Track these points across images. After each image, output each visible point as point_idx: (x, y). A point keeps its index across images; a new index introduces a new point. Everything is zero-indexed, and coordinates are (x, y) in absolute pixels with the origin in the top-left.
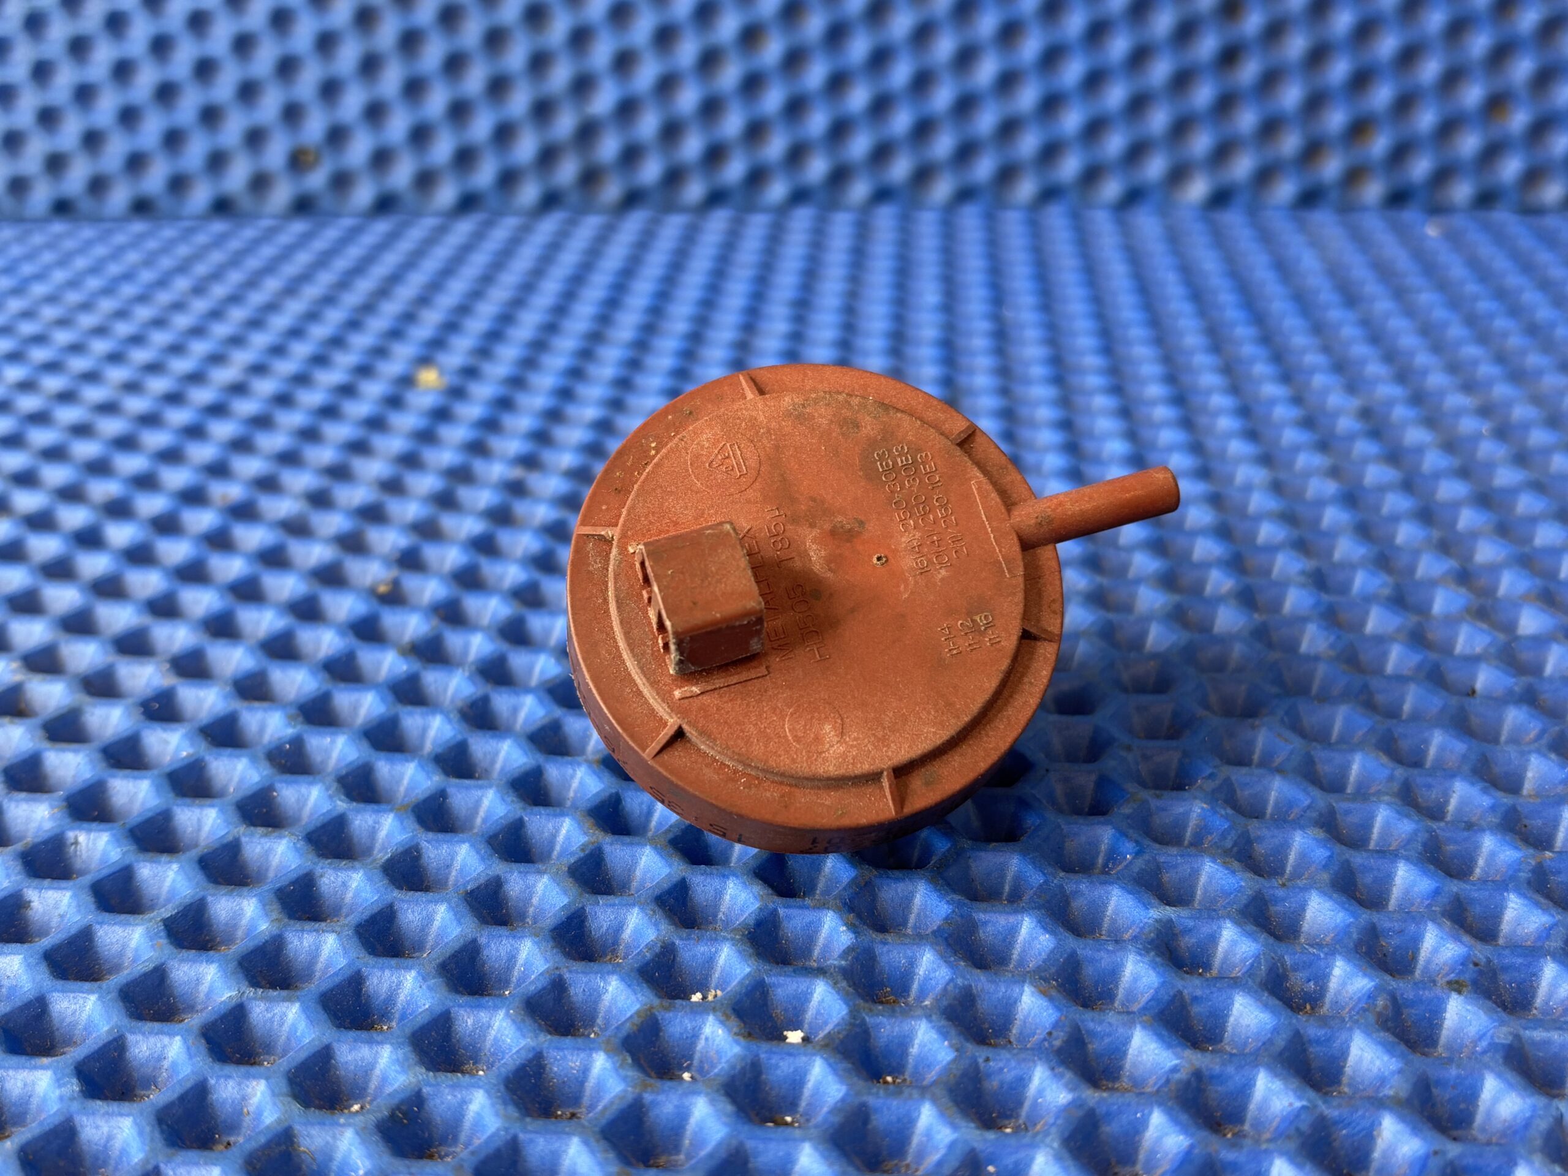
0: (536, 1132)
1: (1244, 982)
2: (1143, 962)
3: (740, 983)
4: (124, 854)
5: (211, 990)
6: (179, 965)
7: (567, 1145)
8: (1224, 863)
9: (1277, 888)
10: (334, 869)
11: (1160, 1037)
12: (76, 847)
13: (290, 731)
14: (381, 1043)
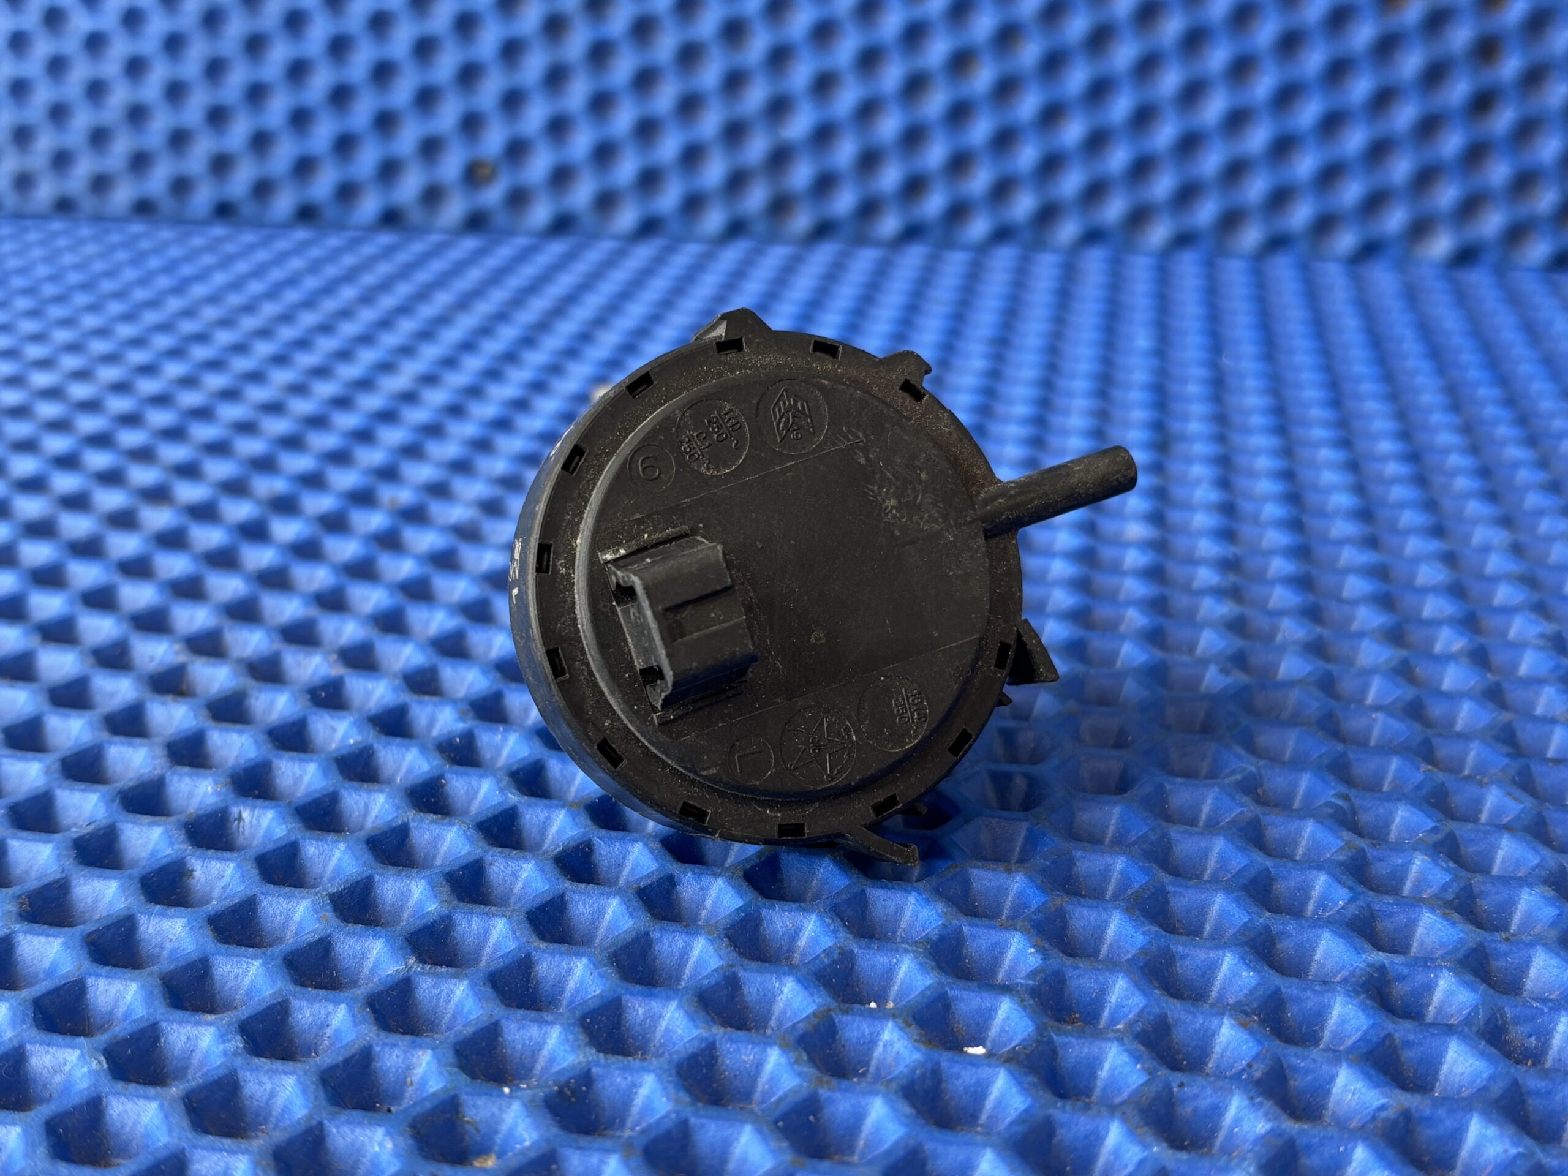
0: (710, 1118)
1: (1460, 1029)
2: (1351, 1004)
3: (922, 993)
4: (290, 831)
5: (376, 966)
6: (345, 939)
7: (740, 1133)
8: (1444, 914)
9: (1500, 942)
10: (504, 857)
11: (1367, 1076)
12: (239, 823)
13: (461, 726)
14: (552, 1023)
